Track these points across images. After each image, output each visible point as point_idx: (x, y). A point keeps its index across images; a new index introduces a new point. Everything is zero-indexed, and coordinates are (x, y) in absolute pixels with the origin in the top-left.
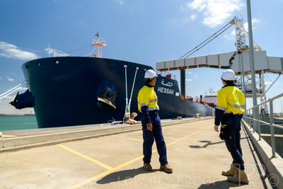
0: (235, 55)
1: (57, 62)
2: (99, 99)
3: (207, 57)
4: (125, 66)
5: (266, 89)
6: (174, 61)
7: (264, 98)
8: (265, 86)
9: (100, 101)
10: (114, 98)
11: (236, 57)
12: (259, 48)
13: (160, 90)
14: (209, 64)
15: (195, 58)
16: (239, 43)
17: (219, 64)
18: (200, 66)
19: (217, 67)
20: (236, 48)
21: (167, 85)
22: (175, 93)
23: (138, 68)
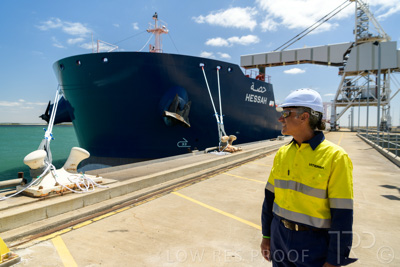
0: (352, 46)
1: (106, 60)
2: (168, 113)
3: (312, 50)
4: (202, 65)
5: (391, 95)
6: (266, 55)
7: (387, 107)
8: (390, 91)
9: (169, 117)
10: (188, 111)
11: (354, 50)
12: (387, 38)
13: (249, 98)
14: (315, 59)
15: (296, 52)
16: (359, 30)
17: (329, 60)
18: (301, 62)
19: (326, 64)
20: (355, 36)
21: (258, 90)
22: (268, 102)
23: (219, 68)
